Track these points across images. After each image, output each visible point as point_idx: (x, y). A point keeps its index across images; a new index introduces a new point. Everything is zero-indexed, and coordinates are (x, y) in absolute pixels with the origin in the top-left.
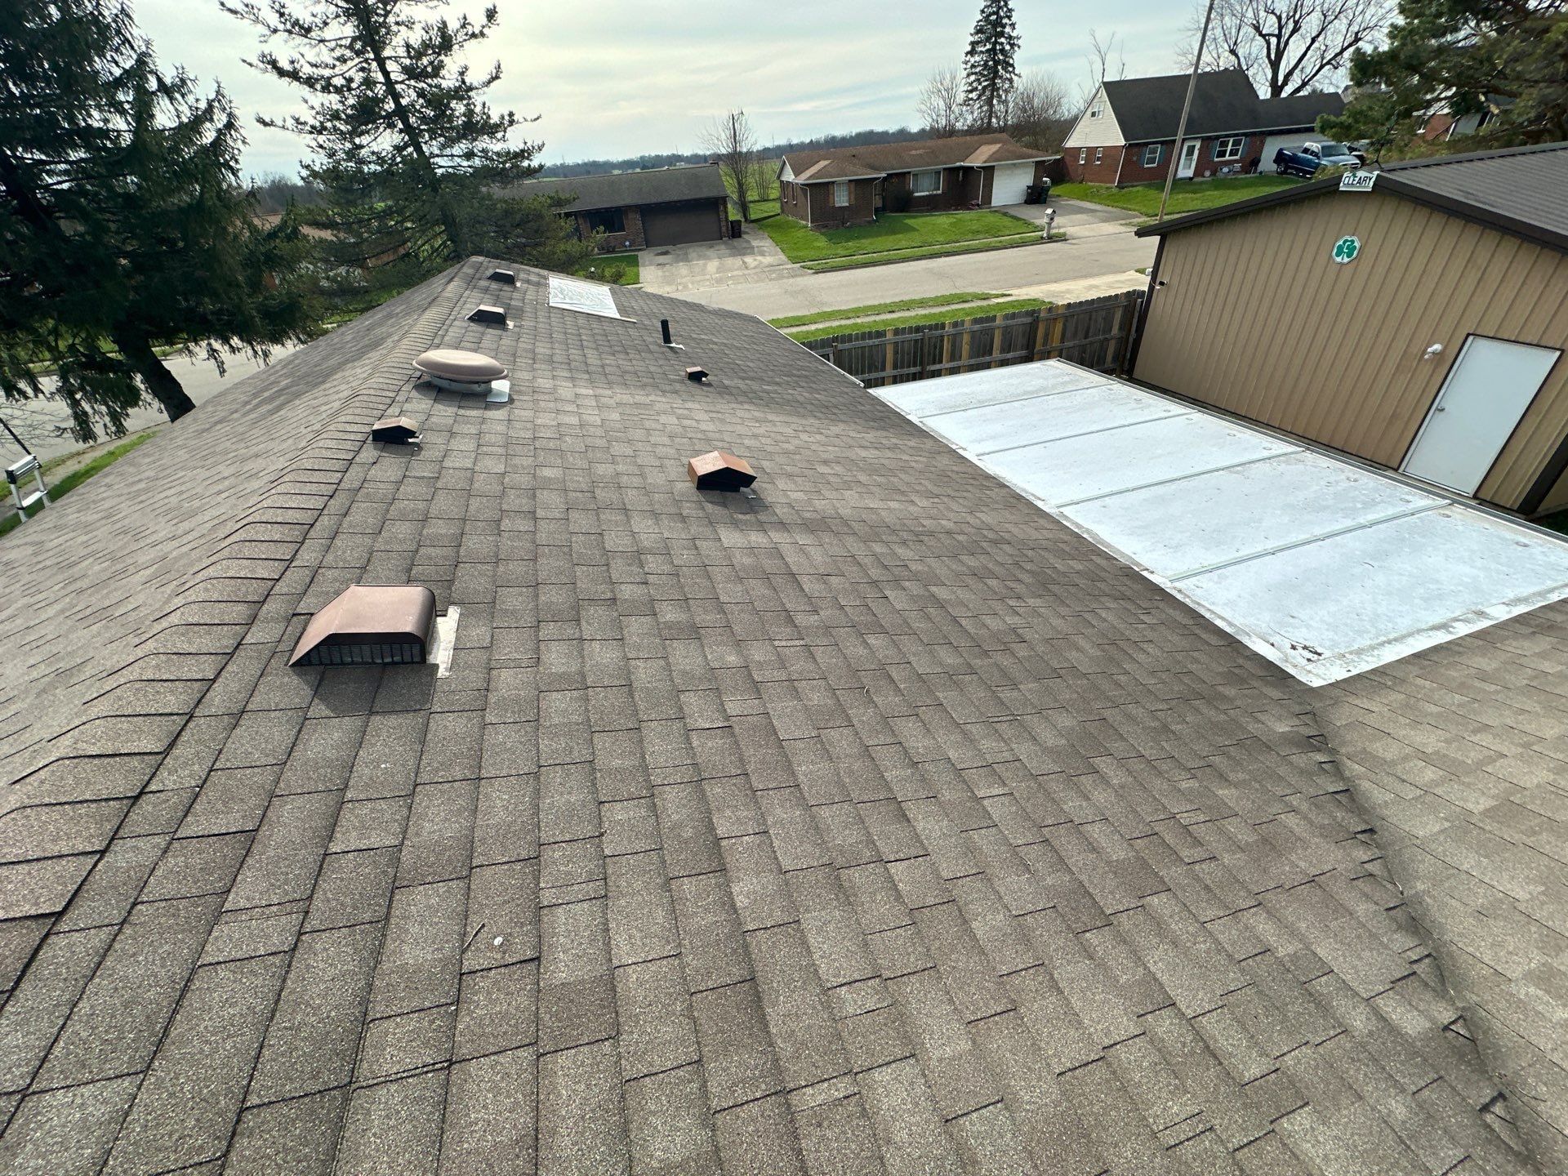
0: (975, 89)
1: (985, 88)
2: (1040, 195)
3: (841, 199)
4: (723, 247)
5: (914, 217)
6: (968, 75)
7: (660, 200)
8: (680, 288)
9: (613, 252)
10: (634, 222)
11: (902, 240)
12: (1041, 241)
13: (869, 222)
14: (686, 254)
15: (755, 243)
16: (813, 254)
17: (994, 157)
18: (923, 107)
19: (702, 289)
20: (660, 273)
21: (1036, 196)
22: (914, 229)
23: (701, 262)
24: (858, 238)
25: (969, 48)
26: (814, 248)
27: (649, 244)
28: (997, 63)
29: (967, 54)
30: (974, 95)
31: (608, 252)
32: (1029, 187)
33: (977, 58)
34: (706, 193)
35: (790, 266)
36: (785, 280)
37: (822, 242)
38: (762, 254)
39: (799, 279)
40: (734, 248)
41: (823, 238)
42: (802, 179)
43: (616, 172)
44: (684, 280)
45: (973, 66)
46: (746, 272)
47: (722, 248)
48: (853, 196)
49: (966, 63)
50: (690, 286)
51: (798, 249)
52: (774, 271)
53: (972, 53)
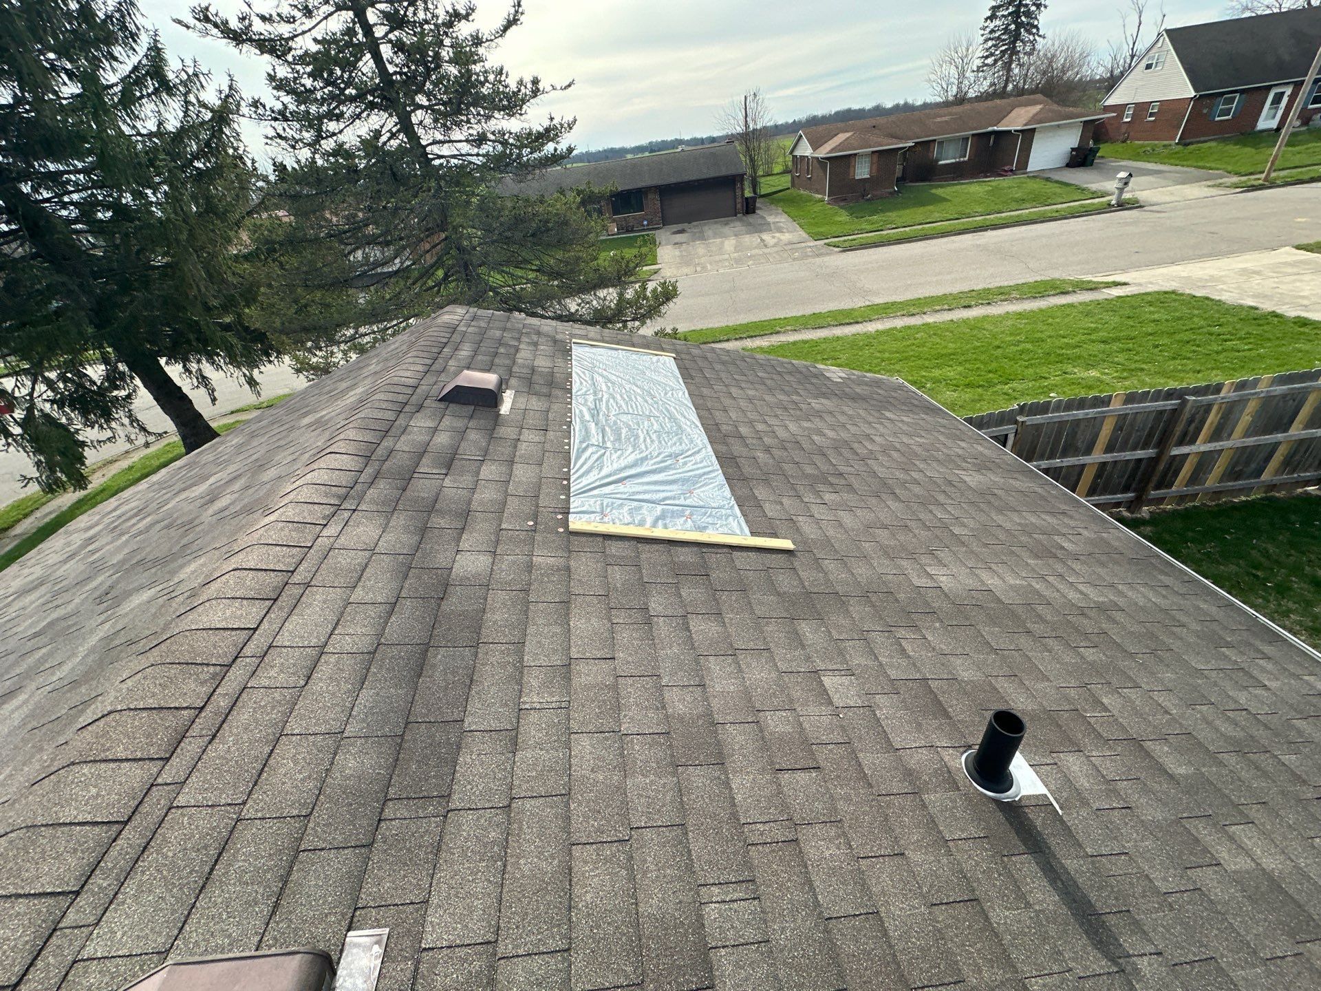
0: (992, 54)
1: (1003, 52)
2: (1086, 158)
3: (862, 171)
4: (738, 224)
5: (942, 187)
6: (986, 41)
7: (679, 180)
8: (699, 269)
9: (632, 231)
10: (653, 202)
11: (934, 211)
12: (1108, 208)
13: (891, 193)
14: (702, 232)
15: (770, 219)
16: (835, 229)
17: (1035, 119)
18: (933, 77)
19: (721, 271)
20: (677, 253)
21: (1081, 158)
22: (945, 200)
23: (718, 240)
24: (882, 211)
25: (989, 14)
26: (835, 223)
27: (665, 222)
28: (1019, 26)
29: (986, 19)
30: (990, 61)
31: (628, 231)
32: (1073, 149)
33: (998, 22)
34: (724, 172)
35: (813, 243)
36: (810, 260)
37: (843, 216)
38: (780, 230)
39: (826, 259)
40: (750, 224)
41: (843, 212)
42: (822, 152)
43: (629, 156)
44: (703, 260)
45: (992, 31)
46: (766, 251)
47: (737, 226)
48: (875, 167)
49: (984, 28)
50: (709, 267)
51: (816, 224)
52: (796, 250)
53: (992, 18)
